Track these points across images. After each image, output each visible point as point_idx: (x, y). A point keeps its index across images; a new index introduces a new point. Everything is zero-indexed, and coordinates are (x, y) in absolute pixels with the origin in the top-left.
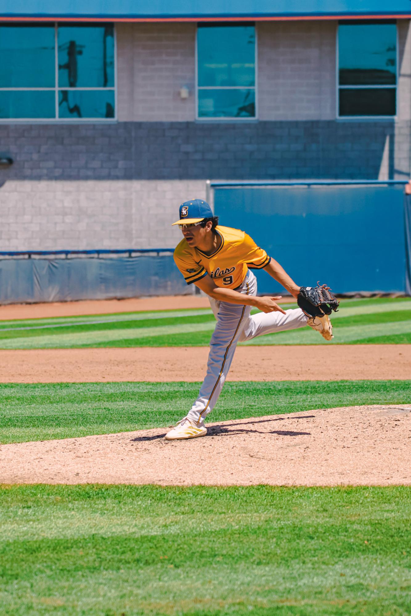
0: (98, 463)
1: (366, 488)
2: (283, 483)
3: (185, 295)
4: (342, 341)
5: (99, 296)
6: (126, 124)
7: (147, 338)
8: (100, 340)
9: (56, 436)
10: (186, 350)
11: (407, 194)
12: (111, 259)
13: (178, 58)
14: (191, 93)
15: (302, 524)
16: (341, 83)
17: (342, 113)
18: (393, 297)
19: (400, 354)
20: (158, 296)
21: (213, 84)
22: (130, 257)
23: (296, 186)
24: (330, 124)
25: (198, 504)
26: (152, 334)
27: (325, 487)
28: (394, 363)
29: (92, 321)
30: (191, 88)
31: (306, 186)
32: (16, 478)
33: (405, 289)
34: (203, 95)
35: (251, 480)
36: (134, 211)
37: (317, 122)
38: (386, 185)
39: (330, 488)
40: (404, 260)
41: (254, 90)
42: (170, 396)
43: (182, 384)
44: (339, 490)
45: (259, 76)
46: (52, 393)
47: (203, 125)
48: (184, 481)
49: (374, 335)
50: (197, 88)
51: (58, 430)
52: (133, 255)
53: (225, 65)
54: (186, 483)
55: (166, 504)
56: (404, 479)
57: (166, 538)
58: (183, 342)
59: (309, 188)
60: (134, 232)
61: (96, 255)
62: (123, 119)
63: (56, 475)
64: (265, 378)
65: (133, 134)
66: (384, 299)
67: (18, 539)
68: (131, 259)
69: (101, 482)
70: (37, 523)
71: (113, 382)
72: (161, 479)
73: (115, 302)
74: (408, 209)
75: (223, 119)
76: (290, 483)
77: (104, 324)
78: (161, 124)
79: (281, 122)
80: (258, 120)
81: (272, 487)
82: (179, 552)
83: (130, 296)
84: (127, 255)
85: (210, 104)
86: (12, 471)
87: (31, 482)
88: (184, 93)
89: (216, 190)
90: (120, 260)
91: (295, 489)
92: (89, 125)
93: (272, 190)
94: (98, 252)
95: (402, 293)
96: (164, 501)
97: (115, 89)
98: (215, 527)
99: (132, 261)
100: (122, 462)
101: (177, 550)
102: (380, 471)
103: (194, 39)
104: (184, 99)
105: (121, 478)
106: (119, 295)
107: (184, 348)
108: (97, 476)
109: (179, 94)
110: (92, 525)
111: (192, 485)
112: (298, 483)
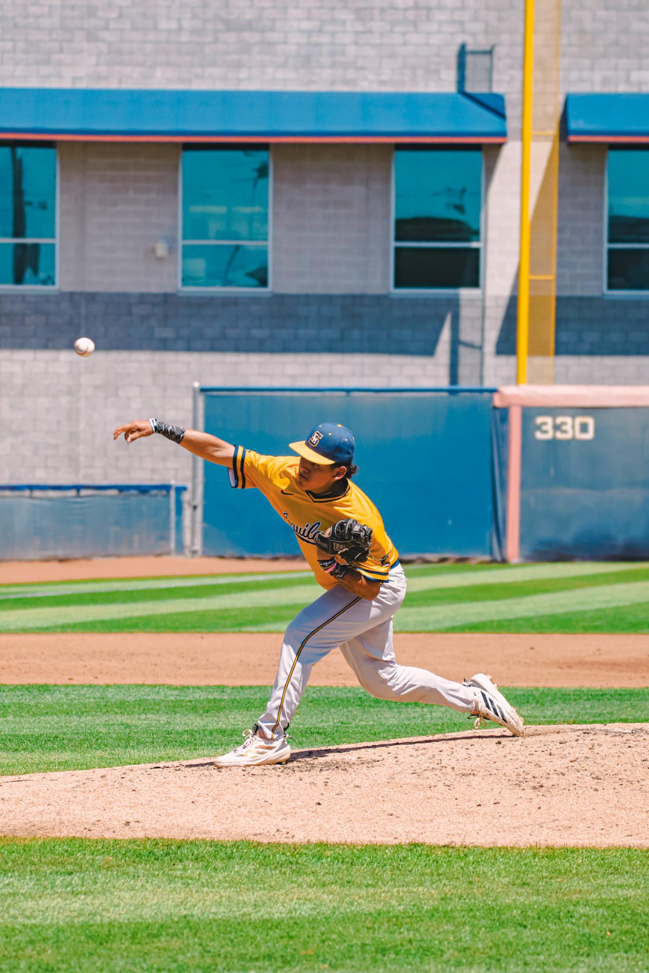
0: (156, 806)
1: (573, 851)
2: (446, 841)
3: (160, 555)
4: (431, 628)
5: (31, 555)
6: (72, 296)
7: (131, 618)
8: (61, 621)
9: (65, 765)
10: (202, 638)
11: (495, 408)
12: (50, 499)
13: (153, 196)
14: (171, 250)
15: (499, 903)
16: (398, 238)
17: (398, 284)
18: (473, 563)
19: (532, 648)
20: (118, 556)
21: (205, 236)
22: (78, 496)
23: (327, 393)
24: (380, 299)
25: (326, 871)
26: (136, 614)
27: (512, 848)
28: (528, 661)
29: (35, 592)
30: (171, 242)
31: (343, 394)
32: (33, 828)
33: (491, 553)
34: (189, 253)
35: (396, 836)
36: (82, 426)
37: (361, 297)
38: (445, 394)
39: (520, 851)
40: (490, 508)
41: (266, 246)
42: (213, 707)
43: (222, 688)
44: (534, 851)
45: (275, 226)
46: (27, 699)
47: (189, 298)
48: (293, 836)
49: (474, 619)
50: (180, 242)
51: (66, 756)
52: (83, 492)
53: (222, 210)
54: (296, 840)
55: (277, 872)
56: (629, 838)
57: (298, 921)
58: (188, 626)
59: (348, 396)
60: (82, 459)
61: (27, 493)
62: (67, 289)
63: (94, 824)
64: (343, 682)
65: (83, 311)
66: (460, 565)
67: (73, 922)
68: (79, 500)
69: (166, 835)
70: (91, 897)
71: (115, 685)
72: (257, 832)
73: (55, 565)
74: (497, 431)
75: (218, 290)
76: (457, 841)
77: (54, 597)
78: (126, 295)
79: (307, 296)
80: (272, 292)
81: (433, 848)
82: (326, 944)
83: (78, 555)
84: (73, 493)
85: (199, 266)
86: (25, 818)
87: (58, 834)
88: (161, 250)
89: (208, 397)
90: (64, 500)
91: (466, 850)
92: (16, 296)
93: (292, 398)
94: (31, 488)
95: (487, 558)
96: (273, 867)
97: (57, 241)
98: (367, 907)
99: (82, 503)
100: (193, 806)
101: (323, 941)
102: (590, 825)
103: (176, 169)
104: (160, 260)
105: (195, 830)
106: (61, 553)
107: (199, 636)
108: (157, 826)
109: (153, 251)
110: (178, 901)
111: (308, 841)
112: (468, 841)
